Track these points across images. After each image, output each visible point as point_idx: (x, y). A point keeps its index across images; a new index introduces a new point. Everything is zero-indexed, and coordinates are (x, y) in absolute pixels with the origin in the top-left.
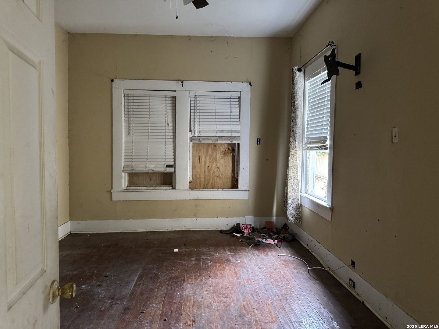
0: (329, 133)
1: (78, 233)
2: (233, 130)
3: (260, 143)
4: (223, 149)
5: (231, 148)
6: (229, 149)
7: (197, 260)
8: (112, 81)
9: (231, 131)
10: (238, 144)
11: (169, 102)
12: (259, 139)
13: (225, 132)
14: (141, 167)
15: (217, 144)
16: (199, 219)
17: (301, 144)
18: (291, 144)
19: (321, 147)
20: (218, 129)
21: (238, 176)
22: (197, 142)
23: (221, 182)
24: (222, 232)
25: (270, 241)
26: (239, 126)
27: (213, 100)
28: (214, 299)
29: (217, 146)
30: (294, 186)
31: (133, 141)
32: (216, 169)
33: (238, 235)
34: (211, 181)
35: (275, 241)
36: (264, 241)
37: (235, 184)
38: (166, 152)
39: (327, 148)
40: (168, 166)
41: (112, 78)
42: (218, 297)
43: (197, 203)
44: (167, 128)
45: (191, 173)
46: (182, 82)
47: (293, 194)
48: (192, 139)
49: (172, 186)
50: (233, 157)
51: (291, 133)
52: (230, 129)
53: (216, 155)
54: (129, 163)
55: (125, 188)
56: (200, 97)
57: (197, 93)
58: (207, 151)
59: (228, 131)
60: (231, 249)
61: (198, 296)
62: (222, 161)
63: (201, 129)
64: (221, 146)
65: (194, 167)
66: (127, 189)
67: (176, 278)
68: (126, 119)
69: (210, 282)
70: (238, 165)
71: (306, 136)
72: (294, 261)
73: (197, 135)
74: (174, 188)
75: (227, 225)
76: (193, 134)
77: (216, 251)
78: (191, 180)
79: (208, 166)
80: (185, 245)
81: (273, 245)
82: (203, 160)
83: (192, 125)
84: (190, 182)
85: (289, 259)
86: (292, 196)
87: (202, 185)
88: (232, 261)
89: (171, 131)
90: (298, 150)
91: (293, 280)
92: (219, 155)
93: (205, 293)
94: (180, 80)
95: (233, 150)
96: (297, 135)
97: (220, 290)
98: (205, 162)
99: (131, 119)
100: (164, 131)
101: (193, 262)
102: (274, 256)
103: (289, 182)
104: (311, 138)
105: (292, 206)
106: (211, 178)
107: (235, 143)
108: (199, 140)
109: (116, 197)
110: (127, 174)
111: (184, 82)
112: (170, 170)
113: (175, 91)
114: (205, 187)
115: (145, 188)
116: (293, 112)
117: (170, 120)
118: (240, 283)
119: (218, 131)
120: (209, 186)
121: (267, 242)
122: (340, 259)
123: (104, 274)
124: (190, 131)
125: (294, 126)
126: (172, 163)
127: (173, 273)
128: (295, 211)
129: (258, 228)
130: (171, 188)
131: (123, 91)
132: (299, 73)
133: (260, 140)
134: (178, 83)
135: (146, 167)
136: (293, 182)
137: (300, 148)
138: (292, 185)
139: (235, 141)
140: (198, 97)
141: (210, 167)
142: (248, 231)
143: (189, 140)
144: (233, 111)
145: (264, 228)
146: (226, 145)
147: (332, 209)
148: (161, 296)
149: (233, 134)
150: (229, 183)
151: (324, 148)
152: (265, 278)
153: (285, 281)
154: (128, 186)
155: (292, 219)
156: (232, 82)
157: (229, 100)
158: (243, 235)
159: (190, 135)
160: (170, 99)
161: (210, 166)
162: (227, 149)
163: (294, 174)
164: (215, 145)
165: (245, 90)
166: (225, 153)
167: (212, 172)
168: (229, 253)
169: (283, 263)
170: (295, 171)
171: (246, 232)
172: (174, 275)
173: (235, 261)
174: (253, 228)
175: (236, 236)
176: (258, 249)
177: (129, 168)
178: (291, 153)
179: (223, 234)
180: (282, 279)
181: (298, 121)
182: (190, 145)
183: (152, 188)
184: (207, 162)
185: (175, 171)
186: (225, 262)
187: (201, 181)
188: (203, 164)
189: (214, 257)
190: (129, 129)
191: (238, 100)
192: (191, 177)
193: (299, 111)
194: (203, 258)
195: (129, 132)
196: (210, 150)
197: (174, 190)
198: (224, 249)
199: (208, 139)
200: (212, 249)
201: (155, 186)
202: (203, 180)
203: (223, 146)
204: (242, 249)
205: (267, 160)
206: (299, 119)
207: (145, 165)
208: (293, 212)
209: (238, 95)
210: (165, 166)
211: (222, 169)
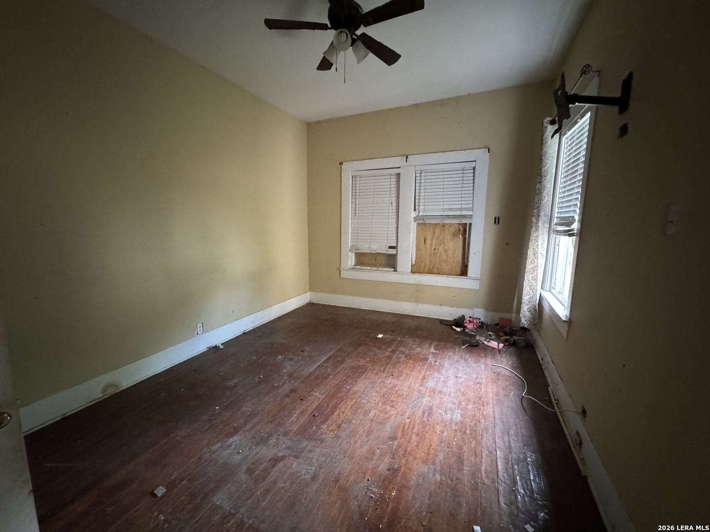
0: (578, 211)
1: (315, 302)
2: (463, 208)
3: (498, 223)
4: (453, 230)
5: (462, 229)
6: (459, 230)
7: (393, 352)
8: (341, 164)
9: (461, 209)
10: (470, 224)
11: (394, 179)
12: (497, 219)
13: (453, 210)
14: (365, 248)
15: (445, 224)
16: (420, 305)
17: (548, 226)
18: (532, 225)
19: (565, 231)
20: (445, 207)
21: (468, 262)
22: (421, 222)
23: (448, 267)
24: (442, 322)
25: (494, 344)
26: (471, 202)
27: (441, 173)
28: (378, 404)
29: (446, 226)
30: (532, 281)
31: (358, 222)
32: (443, 252)
33: (458, 329)
34: (437, 266)
35: (501, 344)
36: (486, 343)
37: (464, 272)
38: (389, 233)
39: (574, 233)
40: (390, 247)
41: (342, 161)
42: (384, 403)
43: (418, 287)
44: (391, 208)
45: (414, 256)
46: (407, 157)
47: (531, 291)
48: (416, 219)
49: (395, 268)
50: (464, 239)
51: (534, 211)
52: (459, 206)
53: (444, 237)
54: (355, 244)
55: (352, 267)
56: (427, 171)
57: (423, 168)
58: (434, 232)
59: (457, 209)
60: (439, 345)
61: (364, 396)
62: (451, 244)
63: (426, 207)
64: (451, 226)
65: (418, 249)
66: (353, 268)
67: (359, 367)
68: (354, 200)
69: (389, 381)
70: (469, 249)
71: (556, 215)
72: (510, 377)
73: (421, 214)
74: (396, 271)
75: (451, 315)
76: (417, 213)
77: (419, 345)
78: (414, 263)
79: (435, 249)
80: (393, 331)
81: (495, 350)
82: (428, 242)
83: (417, 204)
84: (412, 265)
85: (505, 373)
86: (528, 294)
87: (427, 270)
88: (429, 361)
89: (394, 211)
90: (541, 234)
91: (491, 406)
92: (448, 236)
93: (374, 394)
94: (405, 155)
95: (465, 230)
96: (542, 214)
97: (392, 395)
98: (431, 244)
99: (357, 200)
100: (387, 211)
101: (387, 353)
102: (486, 365)
103: (526, 275)
104: (561, 218)
105: (527, 307)
106: (437, 262)
107: (466, 224)
108: (424, 219)
109: (344, 274)
110: (353, 253)
111: (409, 157)
112: (393, 252)
113: (400, 168)
114: (430, 272)
115: (369, 268)
116: (539, 182)
117: (394, 199)
118: (420, 392)
119: (446, 209)
120: (435, 270)
121: (489, 344)
122: (570, 396)
123: (303, 348)
124: (415, 210)
125: (539, 201)
126: (395, 245)
127: (359, 361)
128: (531, 313)
129: (489, 323)
130: (393, 269)
131: (350, 173)
132: (552, 126)
133: (499, 219)
134: (403, 159)
135: (369, 247)
136: (531, 275)
137: (545, 231)
138: (530, 279)
139: (467, 221)
140: (424, 171)
141: (436, 250)
142: (474, 326)
143: (412, 220)
144: (465, 185)
145: (497, 325)
146: (456, 225)
147: (569, 322)
148: (330, 386)
149: (464, 213)
150: (458, 269)
151: (569, 233)
152: (454, 393)
153: (479, 403)
154: (354, 265)
155: (525, 322)
156: (464, 150)
157: (461, 172)
158: (464, 330)
159: (414, 214)
160: (395, 176)
161: (436, 248)
162: (457, 230)
163: (533, 265)
164: (444, 225)
165: (482, 157)
166: (455, 235)
167: (438, 254)
168: (432, 350)
169: (493, 378)
170: (536, 262)
171: (470, 326)
172: (358, 363)
173: (433, 362)
174: (482, 323)
175: (455, 330)
176: (471, 352)
177: (354, 248)
178: (531, 238)
179: (443, 325)
180: (477, 400)
181: (545, 194)
182: (414, 225)
183: (375, 269)
184: (434, 244)
185: (397, 253)
186: (420, 361)
187: (425, 265)
188: (428, 247)
189: (413, 352)
190: (356, 210)
191: (472, 171)
192: (414, 260)
193: (547, 181)
194: (400, 351)
195: (356, 213)
196: (437, 231)
197: (395, 272)
198: (431, 344)
199: (433, 219)
200: (417, 341)
201: (378, 267)
202: (428, 263)
203: (453, 227)
204: (452, 347)
205: (507, 244)
206: (546, 192)
207: (368, 246)
208: (528, 314)
209: (473, 164)
210: (388, 247)
211: (450, 253)
